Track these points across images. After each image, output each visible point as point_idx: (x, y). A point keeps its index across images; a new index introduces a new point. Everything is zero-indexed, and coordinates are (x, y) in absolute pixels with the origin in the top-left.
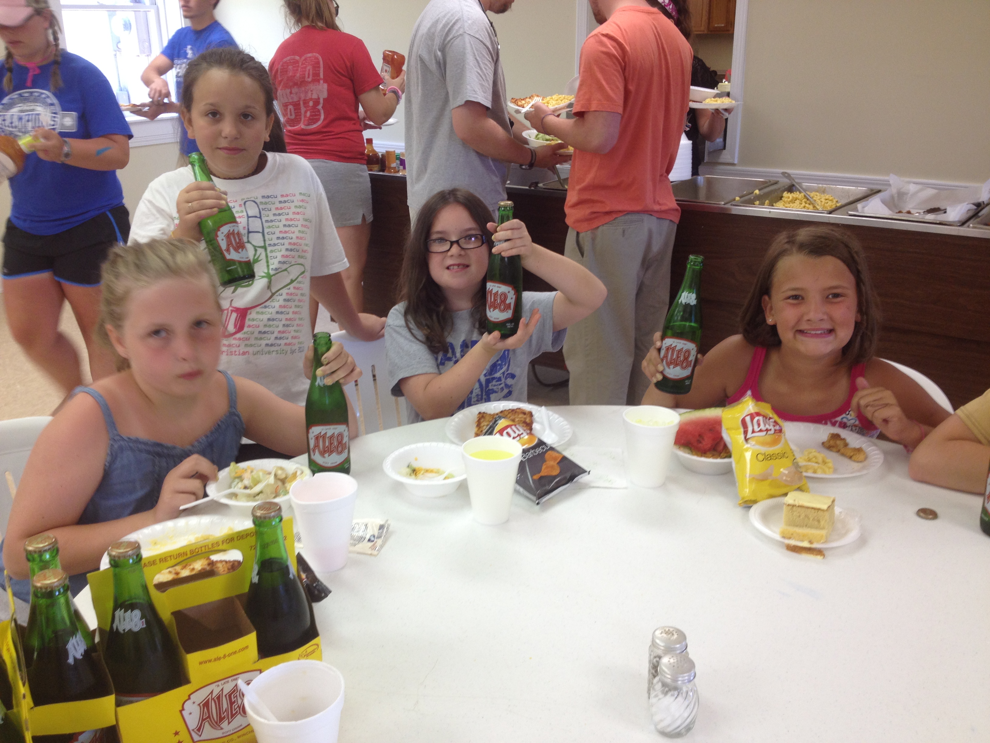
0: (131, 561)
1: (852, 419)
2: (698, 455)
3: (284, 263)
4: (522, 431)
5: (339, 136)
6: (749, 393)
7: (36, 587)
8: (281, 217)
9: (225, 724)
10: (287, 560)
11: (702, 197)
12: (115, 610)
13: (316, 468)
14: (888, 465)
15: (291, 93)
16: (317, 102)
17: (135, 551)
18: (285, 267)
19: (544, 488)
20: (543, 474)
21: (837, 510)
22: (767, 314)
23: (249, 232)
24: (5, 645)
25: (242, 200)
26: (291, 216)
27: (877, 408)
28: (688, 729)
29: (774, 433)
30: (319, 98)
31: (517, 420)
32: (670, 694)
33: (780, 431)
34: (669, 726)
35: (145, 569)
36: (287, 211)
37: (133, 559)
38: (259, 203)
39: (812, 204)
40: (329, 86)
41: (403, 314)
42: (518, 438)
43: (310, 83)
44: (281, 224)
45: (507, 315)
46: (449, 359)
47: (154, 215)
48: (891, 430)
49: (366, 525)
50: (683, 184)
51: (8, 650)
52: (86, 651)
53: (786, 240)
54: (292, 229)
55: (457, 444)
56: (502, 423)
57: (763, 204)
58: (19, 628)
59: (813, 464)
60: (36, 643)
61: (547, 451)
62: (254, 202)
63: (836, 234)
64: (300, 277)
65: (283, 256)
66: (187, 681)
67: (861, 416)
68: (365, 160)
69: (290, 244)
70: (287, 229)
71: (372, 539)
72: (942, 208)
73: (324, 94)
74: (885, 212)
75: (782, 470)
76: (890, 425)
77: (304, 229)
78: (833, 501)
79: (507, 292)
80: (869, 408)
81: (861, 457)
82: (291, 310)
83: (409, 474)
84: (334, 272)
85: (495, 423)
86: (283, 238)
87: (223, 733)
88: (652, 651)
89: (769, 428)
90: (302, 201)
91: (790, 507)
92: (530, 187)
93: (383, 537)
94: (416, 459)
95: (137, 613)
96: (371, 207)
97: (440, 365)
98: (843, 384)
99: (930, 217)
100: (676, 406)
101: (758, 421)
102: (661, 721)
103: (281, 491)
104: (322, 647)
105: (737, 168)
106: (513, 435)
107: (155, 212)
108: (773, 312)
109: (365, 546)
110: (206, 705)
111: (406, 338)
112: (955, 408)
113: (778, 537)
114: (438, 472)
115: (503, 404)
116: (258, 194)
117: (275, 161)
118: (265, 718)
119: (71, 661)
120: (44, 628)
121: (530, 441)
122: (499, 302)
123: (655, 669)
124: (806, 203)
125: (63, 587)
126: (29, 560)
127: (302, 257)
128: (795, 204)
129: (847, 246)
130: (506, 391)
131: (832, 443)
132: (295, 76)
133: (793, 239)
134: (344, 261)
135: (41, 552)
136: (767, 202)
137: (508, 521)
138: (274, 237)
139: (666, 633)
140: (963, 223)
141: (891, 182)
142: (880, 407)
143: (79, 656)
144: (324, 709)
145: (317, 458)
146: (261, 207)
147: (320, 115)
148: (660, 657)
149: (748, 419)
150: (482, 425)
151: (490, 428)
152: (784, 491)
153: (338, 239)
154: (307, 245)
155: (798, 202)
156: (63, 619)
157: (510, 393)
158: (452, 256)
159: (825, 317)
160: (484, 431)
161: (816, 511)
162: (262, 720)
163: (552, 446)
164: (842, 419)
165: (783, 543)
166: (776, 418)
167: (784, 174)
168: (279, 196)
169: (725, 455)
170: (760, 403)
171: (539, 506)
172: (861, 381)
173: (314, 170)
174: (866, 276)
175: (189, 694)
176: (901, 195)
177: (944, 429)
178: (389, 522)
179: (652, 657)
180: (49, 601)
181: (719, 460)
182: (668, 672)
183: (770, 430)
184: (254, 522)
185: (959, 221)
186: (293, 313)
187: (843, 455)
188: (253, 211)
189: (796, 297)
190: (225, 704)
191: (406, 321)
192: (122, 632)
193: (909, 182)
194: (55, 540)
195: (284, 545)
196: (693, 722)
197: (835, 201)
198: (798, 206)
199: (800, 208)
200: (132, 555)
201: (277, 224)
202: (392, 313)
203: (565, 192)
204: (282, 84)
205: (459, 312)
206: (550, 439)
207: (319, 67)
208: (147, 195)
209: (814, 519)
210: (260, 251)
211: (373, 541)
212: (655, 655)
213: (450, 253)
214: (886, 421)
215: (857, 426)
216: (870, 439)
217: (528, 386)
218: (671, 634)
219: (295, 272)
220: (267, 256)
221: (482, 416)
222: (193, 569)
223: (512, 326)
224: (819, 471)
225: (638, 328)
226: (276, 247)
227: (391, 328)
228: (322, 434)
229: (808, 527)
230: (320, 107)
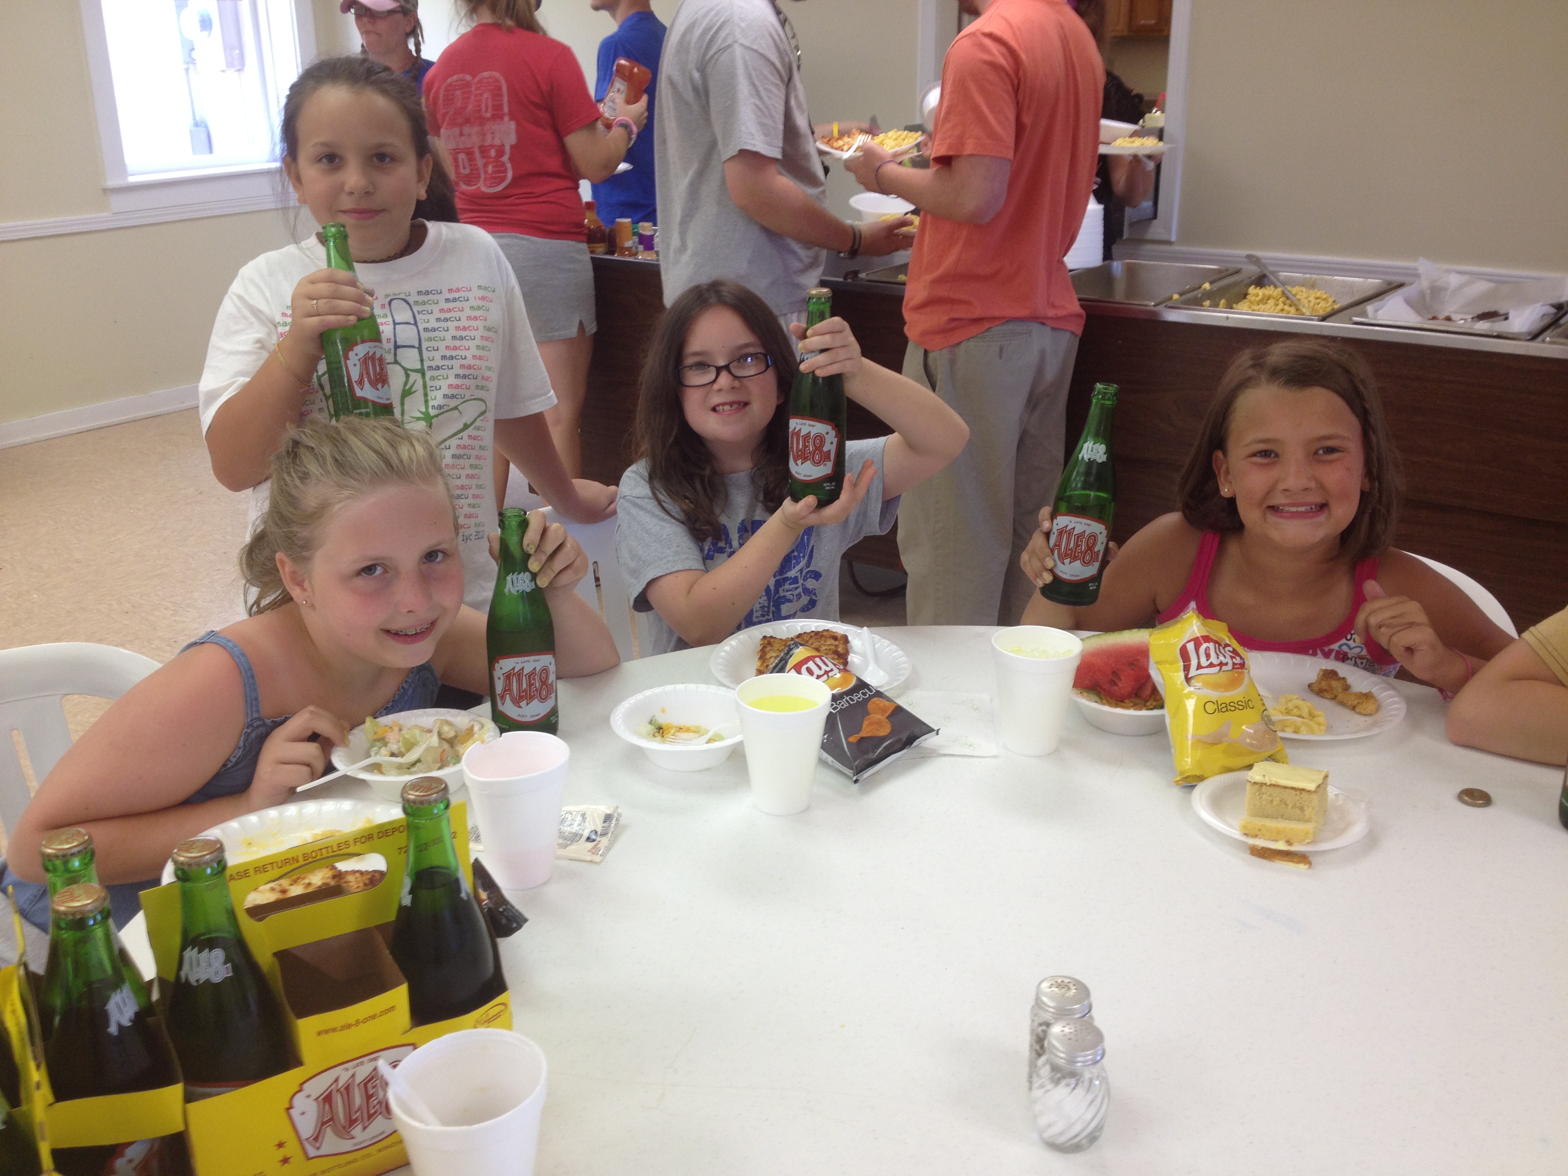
0: (209, 871)
1: (1357, 647)
2: (1110, 705)
3: (453, 397)
4: (831, 666)
5: (540, 199)
6: (1193, 605)
7: (57, 912)
8: (449, 324)
9: (357, 1131)
10: (457, 870)
11: (1119, 294)
12: (183, 948)
13: (505, 724)
14: (1413, 721)
15: (461, 135)
16: (500, 152)
17: (215, 854)
18: (453, 403)
19: (866, 756)
20: (864, 733)
21: (1332, 791)
22: (1221, 480)
23: (396, 347)
24: (9, 1003)
25: (387, 296)
26: (464, 323)
27: (1396, 629)
28: (1093, 1138)
29: (1233, 668)
30: (503, 145)
31: (824, 648)
32: (1064, 1082)
33: (1242, 665)
34: (1061, 1133)
35: (233, 885)
36: (457, 314)
37: (212, 868)
38: (412, 303)
39: (1295, 305)
40: (519, 125)
41: (647, 479)
42: (825, 677)
43: (489, 119)
44: (448, 336)
45: (826, 469)
46: (721, 551)
47: (246, 318)
48: (1418, 665)
49: (583, 815)
50: (1089, 273)
51: (14, 1012)
52: (137, 1015)
53: (1250, 363)
54: (465, 343)
55: (728, 687)
56: (800, 653)
57: (1215, 305)
58: (31, 978)
59: (1295, 718)
60: (58, 1001)
61: (871, 697)
62: (405, 301)
63: (1331, 353)
64: (479, 419)
65: (450, 386)
66: (297, 1062)
67: (1371, 643)
68: (585, 234)
69: (462, 366)
70: (457, 343)
71: (594, 837)
72: (1502, 311)
73: (511, 139)
74: (1411, 318)
75: (1244, 727)
76: (1418, 656)
77: (485, 343)
78: (1326, 777)
79: (824, 433)
80: (1383, 629)
81: (1370, 707)
82: (463, 473)
83: (651, 735)
84: (533, 413)
85: (789, 653)
86: (452, 358)
87: (355, 1145)
88: (1035, 1015)
89: (1224, 661)
90: (483, 298)
91: (1257, 787)
92: (845, 278)
93: (609, 835)
94: (663, 711)
95: (218, 954)
96: (593, 311)
97: (707, 558)
98: (1342, 591)
99: (1483, 326)
100: (1076, 625)
101: (1207, 649)
102: (1050, 1126)
103: (449, 759)
104: (513, 1008)
105: (1176, 248)
106: (817, 671)
107: (247, 313)
108: (1230, 477)
109: (582, 849)
110: (327, 1099)
111: (653, 515)
112: (1520, 631)
113: (1237, 834)
114: (697, 731)
115: (801, 624)
116: (411, 288)
117: (440, 234)
118: (422, 1121)
119: (113, 1029)
120: (71, 978)
121: (844, 681)
122: (811, 449)
123: (1040, 1043)
124: (1285, 304)
125: (101, 912)
126: (47, 870)
127: (482, 388)
128: (1267, 305)
129: (1347, 371)
130: (805, 600)
131: (1324, 685)
132: (465, 108)
133: (1262, 360)
134: (549, 395)
135: (66, 857)
136: (1223, 302)
137: (808, 808)
138: (437, 355)
139: (1059, 986)
140: (1535, 336)
141: (1421, 271)
142: (1401, 628)
143: (126, 1022)
144: (513, 1107)
145: (508, 708)
146: (415, 309)
147: (505, 171)
148: (1048, 1025)
149: (1191, 647)
150: (768, 656)
151: (781, 661)
152: (1247, 761)
153: (540, 360)
154: (490, 369)
155: (1271, 302)
156: (101, 963)
157: (812, 603)
158: (720, 390)
159: (1313, 485)
160: (771, 666)
161: (1298, 793)
162: (416, 1124)
163: (878, 689)
164: (1341, 645)
165: (1245, 843)
166: (1235, 645)
167: (1249, 257)
168: (445, 291)
169: (1154, 704)
170: (1210, 621)
171: (857, 785)
172: (1371, 586)
173: (502, 249)
174: (1377, 418)
175: (301, 1082)
176: (1436, 291)
177: (1503, 662)
178: (619, 811)
179: (1036, 1024)
180: (79, 934)
181: (1144, 713)
182: (1061, 1048)
183: (1226, 664)
184: (405, 810)
185: (1529, 333)
186: (468, 476)
187: (1342, 704)
188: (404, 315)
189: (1265, 453)
190: (358, 1099)
191: (653, 489)
192: (195, 984)
193: (1449, 271)
194: (89, 837)
195: (453, 846)
196: (1099, 1128)
197: (1331, 300)
198: (1272, 309)
199: (1276, 311)
200: (212, 860)
201: (442, 334)
202: (629, 477)
203: (901, 286)
204: (447, 119)
205: (732, 475)
206: (875, 678)
207: (501, 95)
208: (236, 287)
209: (1294, 806)
210: (414, 376)
211: (594, 840)
212: (1041, 1021)
213: (716, 386)
214: (1410, 650)
215: (1363, 659)
216: (1384, 678)
217: (840, 595)
218: (1066, 988)
219: (470, 411)
220: (425, 387)
221: (768, 642)
222: (309, 884)
223: (832, 487)
224: (1303, 729)
225: (1018, 503)
226: (440, 372)
227: (628, 501)
228: (516, 671)
229: (1286, 819)
230: (505, 158)
